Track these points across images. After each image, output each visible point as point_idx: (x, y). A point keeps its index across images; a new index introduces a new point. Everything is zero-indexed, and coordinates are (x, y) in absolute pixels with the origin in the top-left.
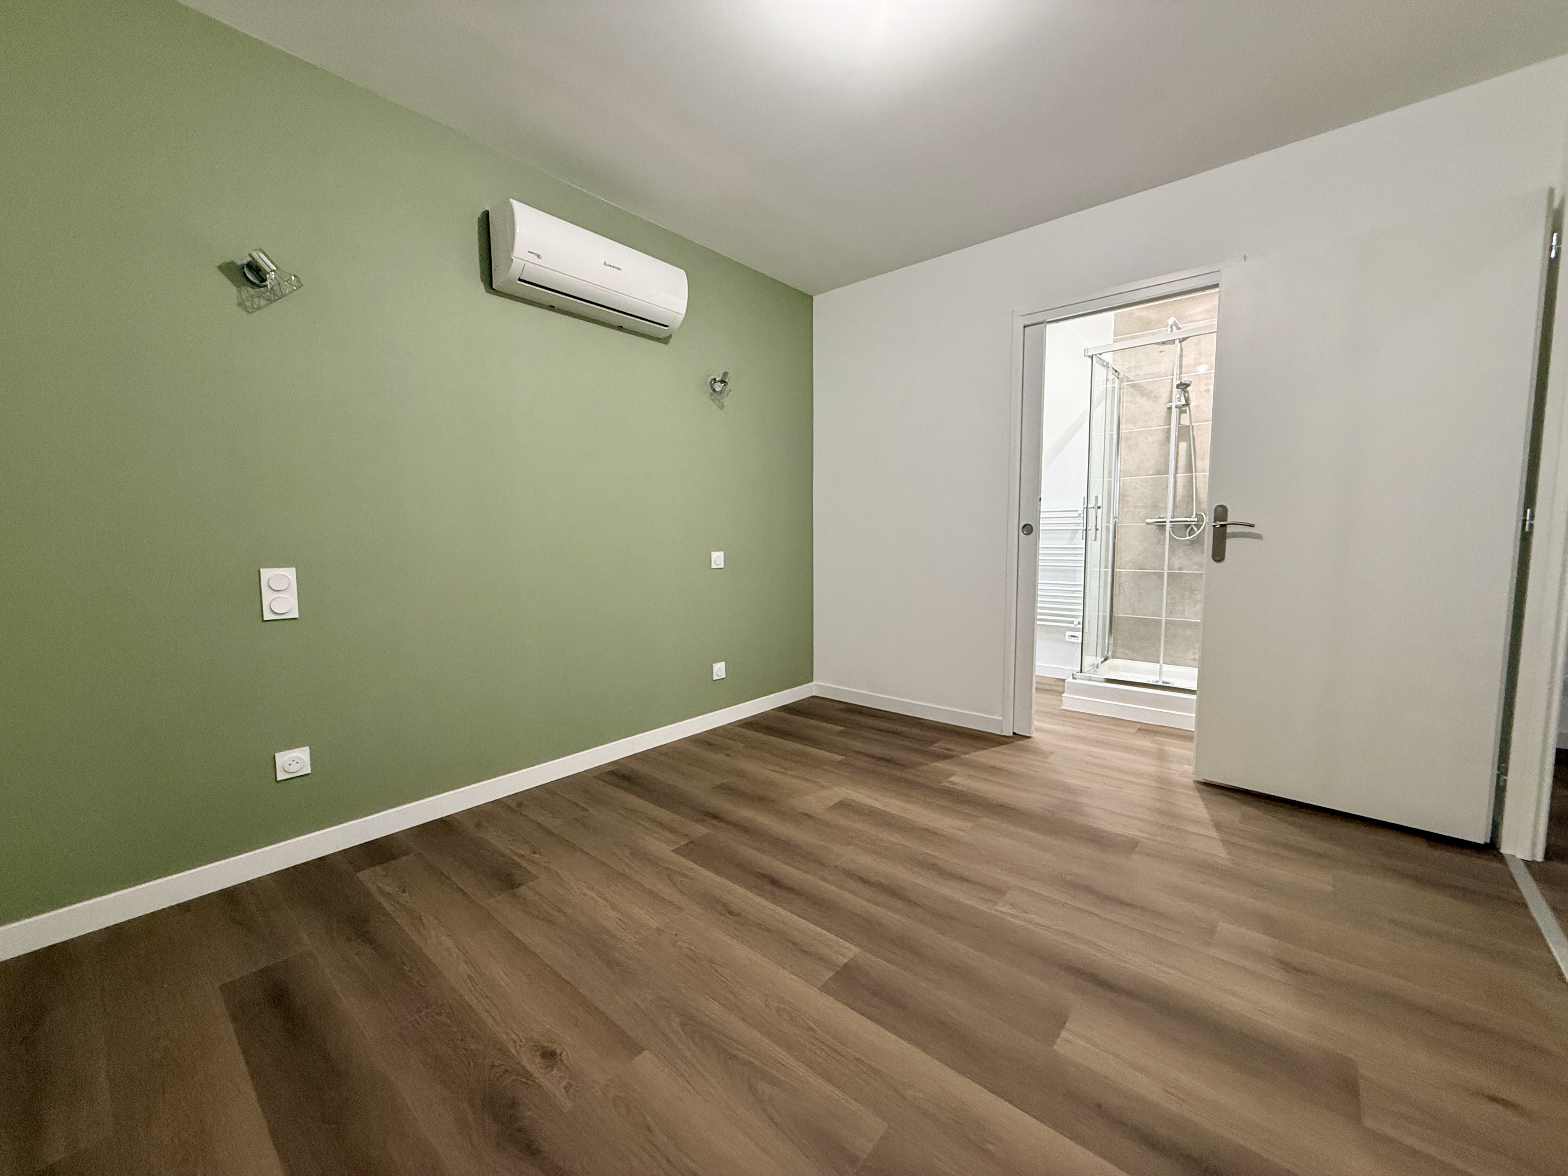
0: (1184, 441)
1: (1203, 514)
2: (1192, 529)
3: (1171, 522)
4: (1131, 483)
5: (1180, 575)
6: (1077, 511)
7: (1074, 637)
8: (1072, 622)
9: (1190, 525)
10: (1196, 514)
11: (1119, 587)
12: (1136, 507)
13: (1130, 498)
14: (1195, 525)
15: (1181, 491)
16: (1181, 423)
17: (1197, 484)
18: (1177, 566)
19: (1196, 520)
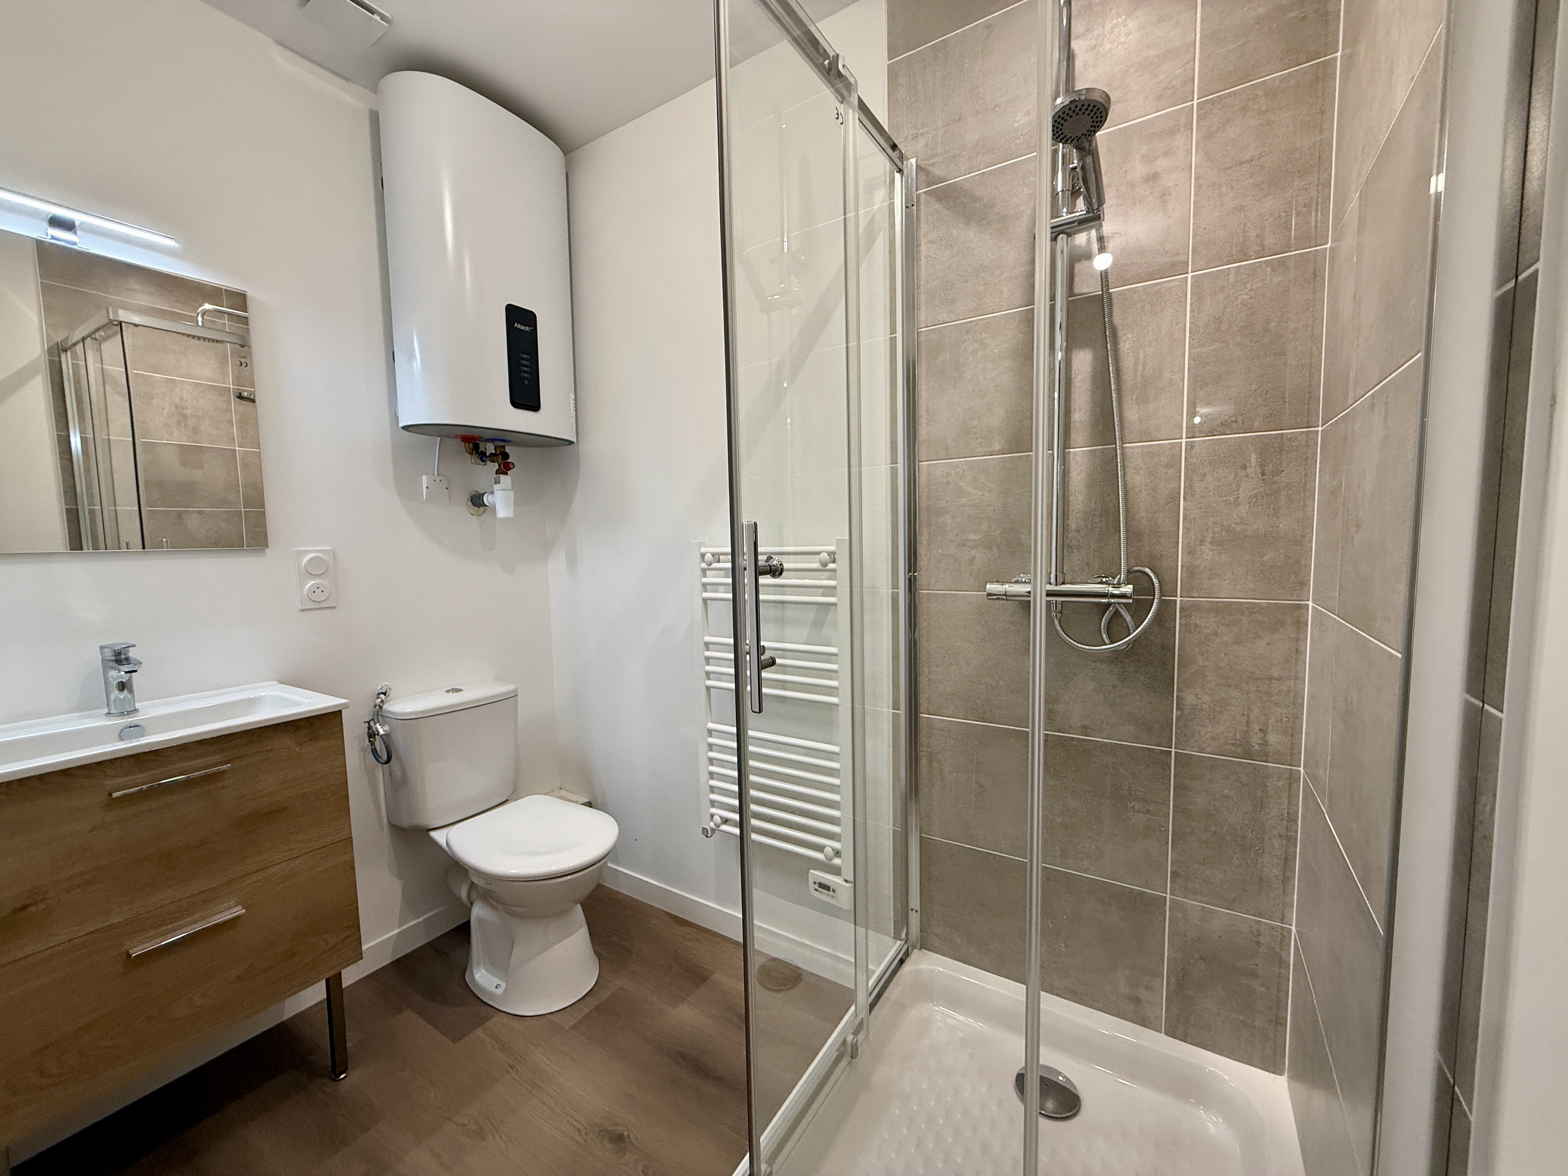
0: (1084, 345)
1: (1147, 570)
2: (1117, 613)
3: (1049, 594)
4: (948, 475)
5: (1089, 751)
6: (818, 553)
7: (827, 888)
8: (820, 848)
9: (1109, 605)
10: (1129, 572)
11: (930, 763)
12: (963, 544)
13: (948, 519)
14: (1125, 604)
15: (1081, 498)
16: (1076, 290)
17: (1128, 479)
18: (1076, 721)
19: (1128, 589)
